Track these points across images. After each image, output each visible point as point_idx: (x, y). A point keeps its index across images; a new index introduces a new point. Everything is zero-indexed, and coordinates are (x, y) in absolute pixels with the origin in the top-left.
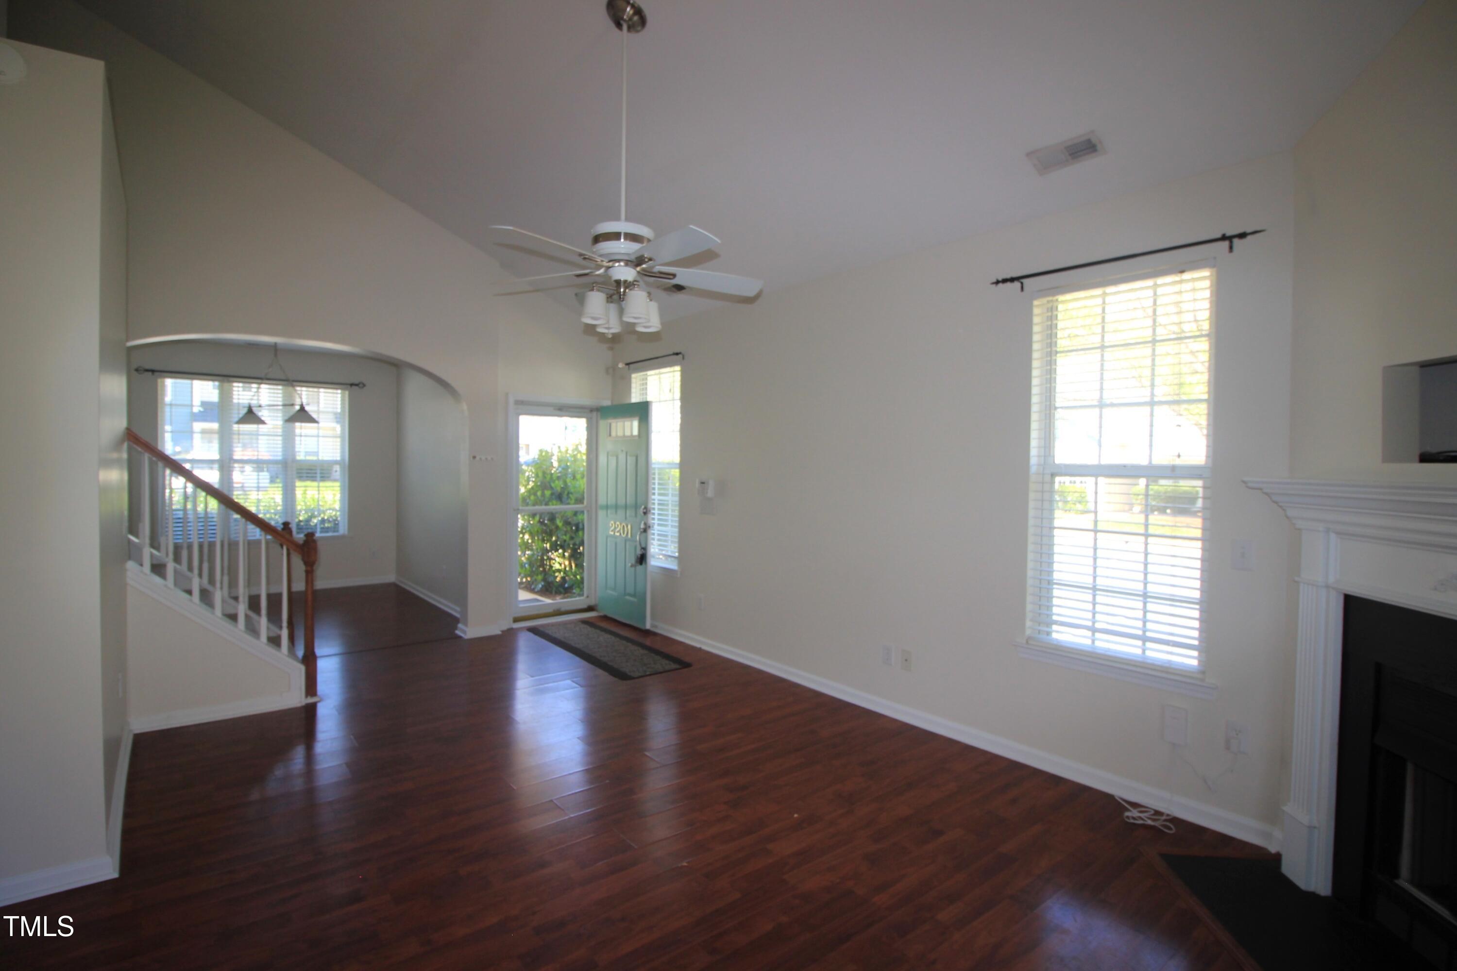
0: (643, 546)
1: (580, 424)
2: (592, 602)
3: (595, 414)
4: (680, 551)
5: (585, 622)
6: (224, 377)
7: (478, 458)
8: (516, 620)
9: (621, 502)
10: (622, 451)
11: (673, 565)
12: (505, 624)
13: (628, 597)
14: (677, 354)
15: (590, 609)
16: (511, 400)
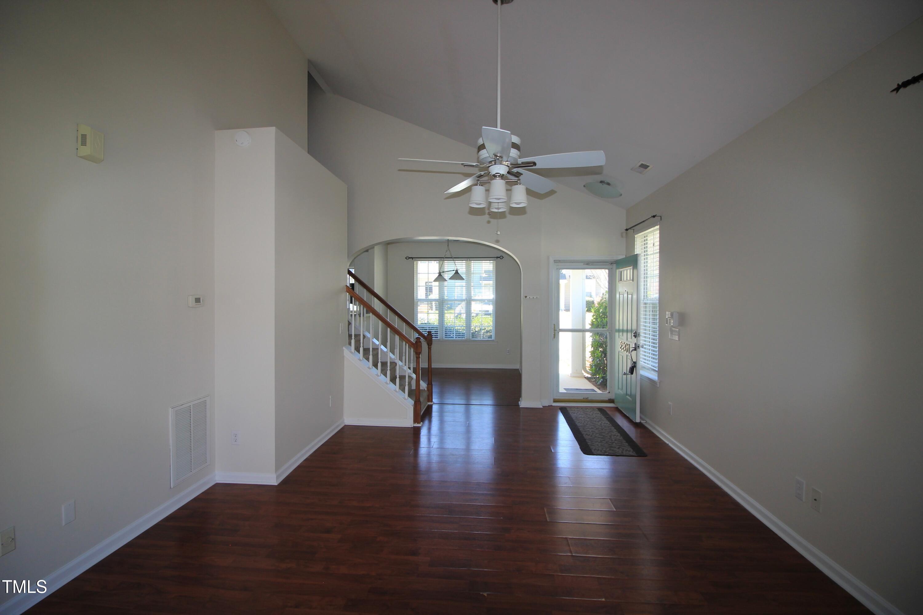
0: (634, 360)
1: (603, 274)
2: (612, 396)
3: (615, 266)
4: (659, 367)
5: (601, 410)
6: (441, 258)
7: (528, 297)
8: (555, 401)
9: (625, 328)
10: (626, 291)
11: (654, 376)
12: (547, 402)
13: (628, 397)
14: (654, 216)
15: (611, 401)
16: (551, 260)
